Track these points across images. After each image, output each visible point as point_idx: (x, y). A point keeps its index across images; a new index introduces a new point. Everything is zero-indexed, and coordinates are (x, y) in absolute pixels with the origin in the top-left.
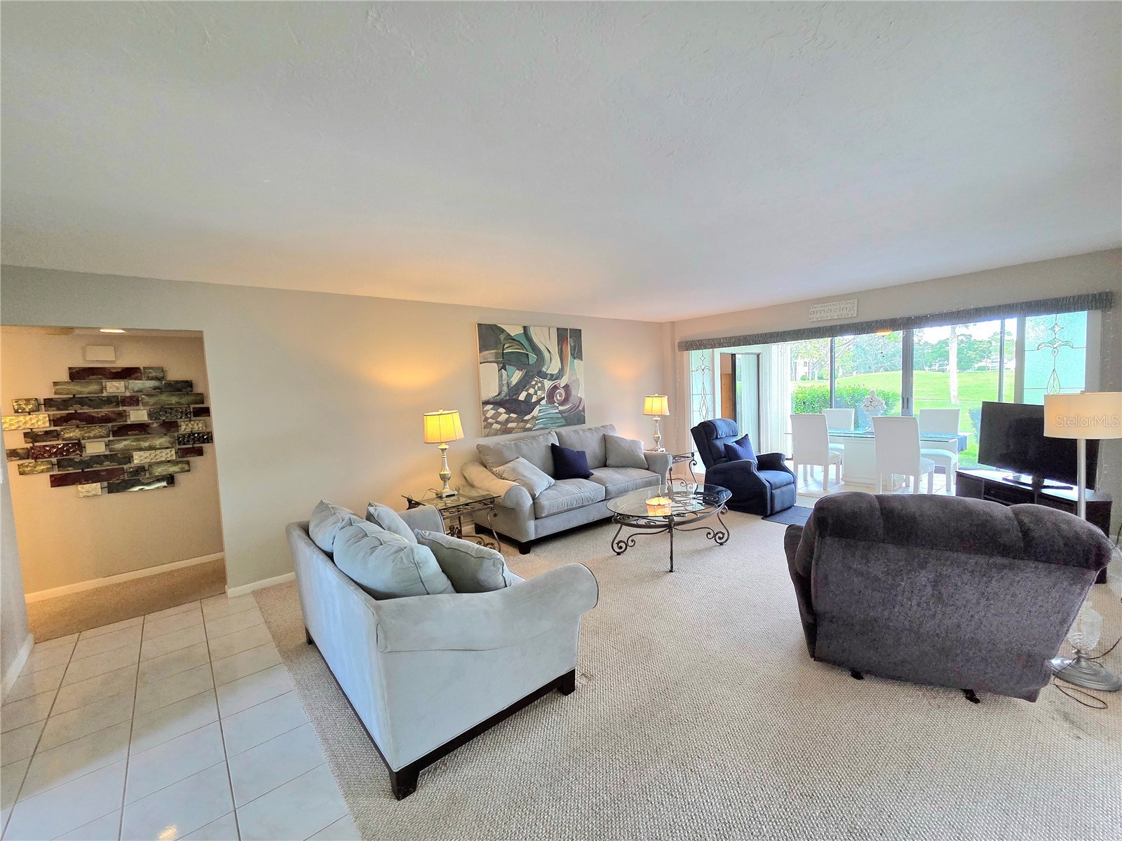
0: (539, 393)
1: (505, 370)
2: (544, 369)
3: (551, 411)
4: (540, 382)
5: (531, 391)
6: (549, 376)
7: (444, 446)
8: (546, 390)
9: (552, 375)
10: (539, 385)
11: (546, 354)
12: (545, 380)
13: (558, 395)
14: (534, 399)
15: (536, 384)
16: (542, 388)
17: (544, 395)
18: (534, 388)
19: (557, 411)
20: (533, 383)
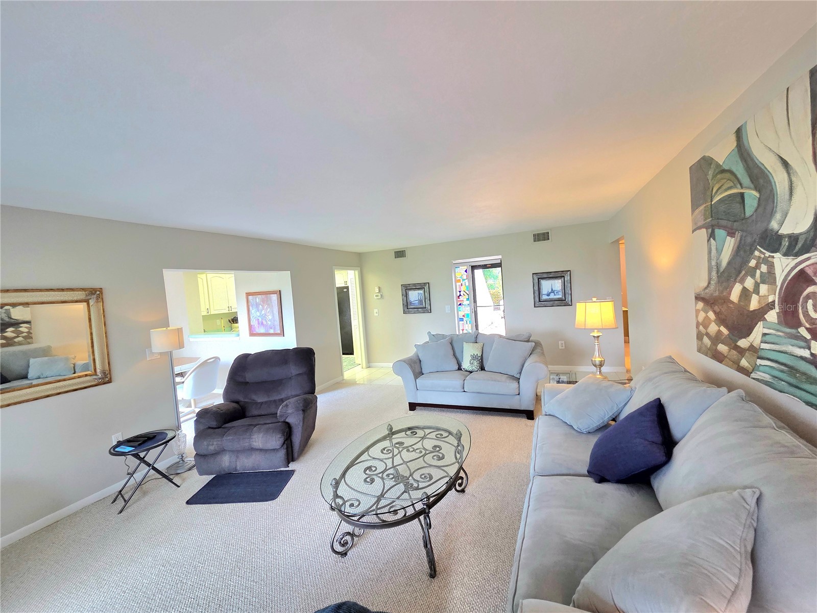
0: (764, 289)
1: (714, 239)
2: (774, 225)
3: (790, 349)
4: (766, 261)
5: (749, 283)
6: (785, 243)
7: (596, 334)
8: (779, 283)
9: (794, 239)
10: (764, 268)
11: (779, 178)
12: (777, 255)
13: (810, 302)
14: (754, 304)
15: (758, 266)
16: (769, 277)
17: (774, 298)
18: (753, 276)
19: (806, 353)
20: (753, 263)
